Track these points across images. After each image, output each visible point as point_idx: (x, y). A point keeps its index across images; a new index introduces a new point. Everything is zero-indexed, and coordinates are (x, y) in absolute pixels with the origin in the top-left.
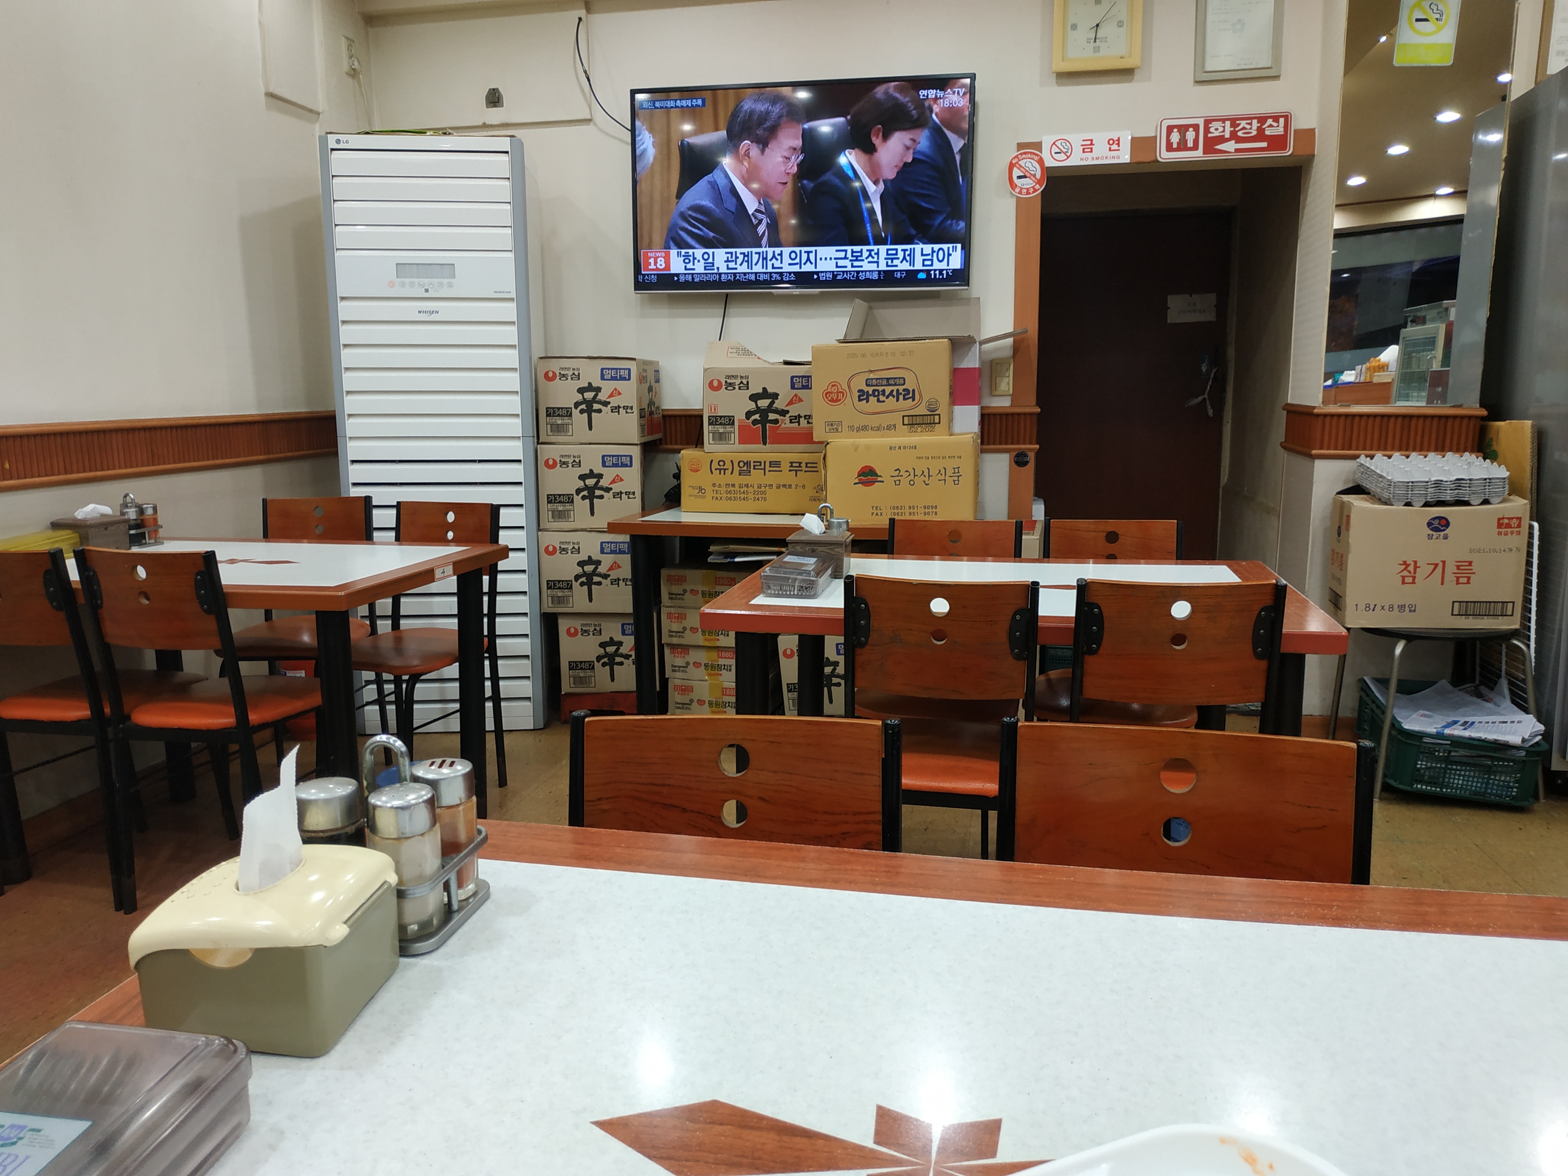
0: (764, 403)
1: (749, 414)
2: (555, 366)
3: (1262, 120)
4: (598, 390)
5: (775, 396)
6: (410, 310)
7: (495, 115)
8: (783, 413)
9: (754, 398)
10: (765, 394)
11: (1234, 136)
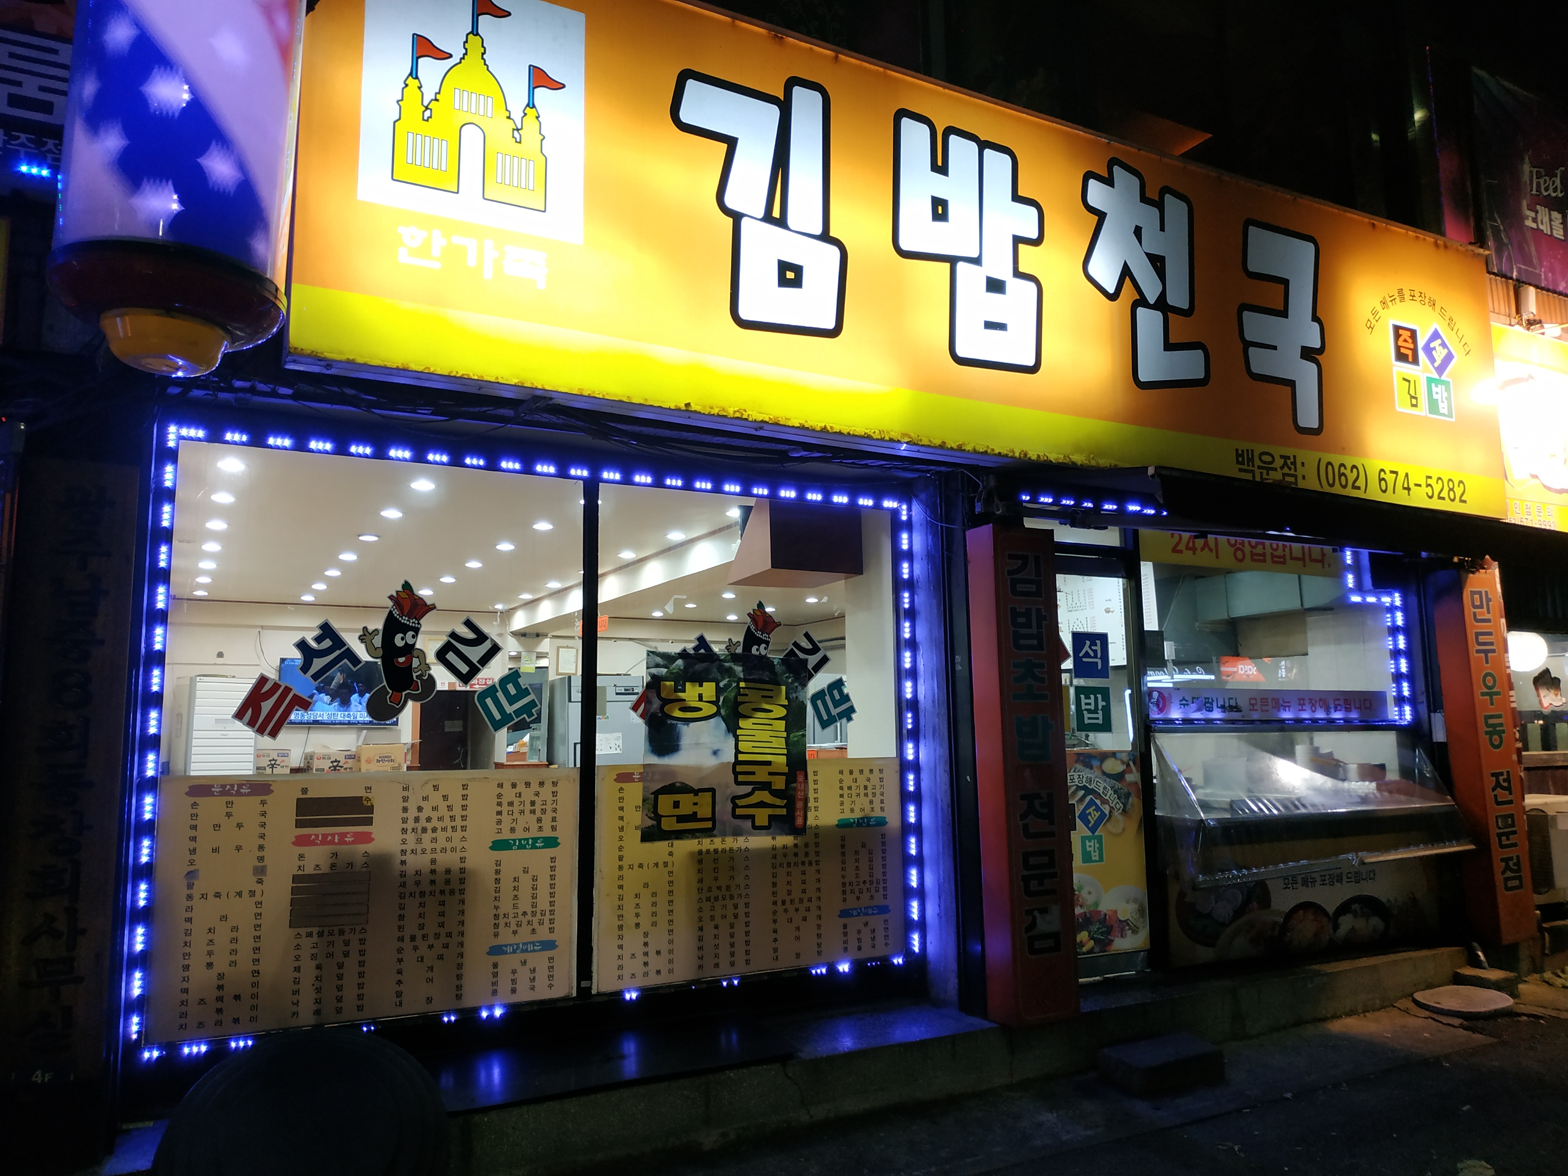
0: (335, 764)
1: (330, 768)
2: (261, 753)
3: (486, 679)
4: (276, 760)
5: (339, 761)
6: (218, 734)
7: (220, 661)
8: (342, 767)
9: (332, 762)
10: (336, 761)
11: (478, 684)
